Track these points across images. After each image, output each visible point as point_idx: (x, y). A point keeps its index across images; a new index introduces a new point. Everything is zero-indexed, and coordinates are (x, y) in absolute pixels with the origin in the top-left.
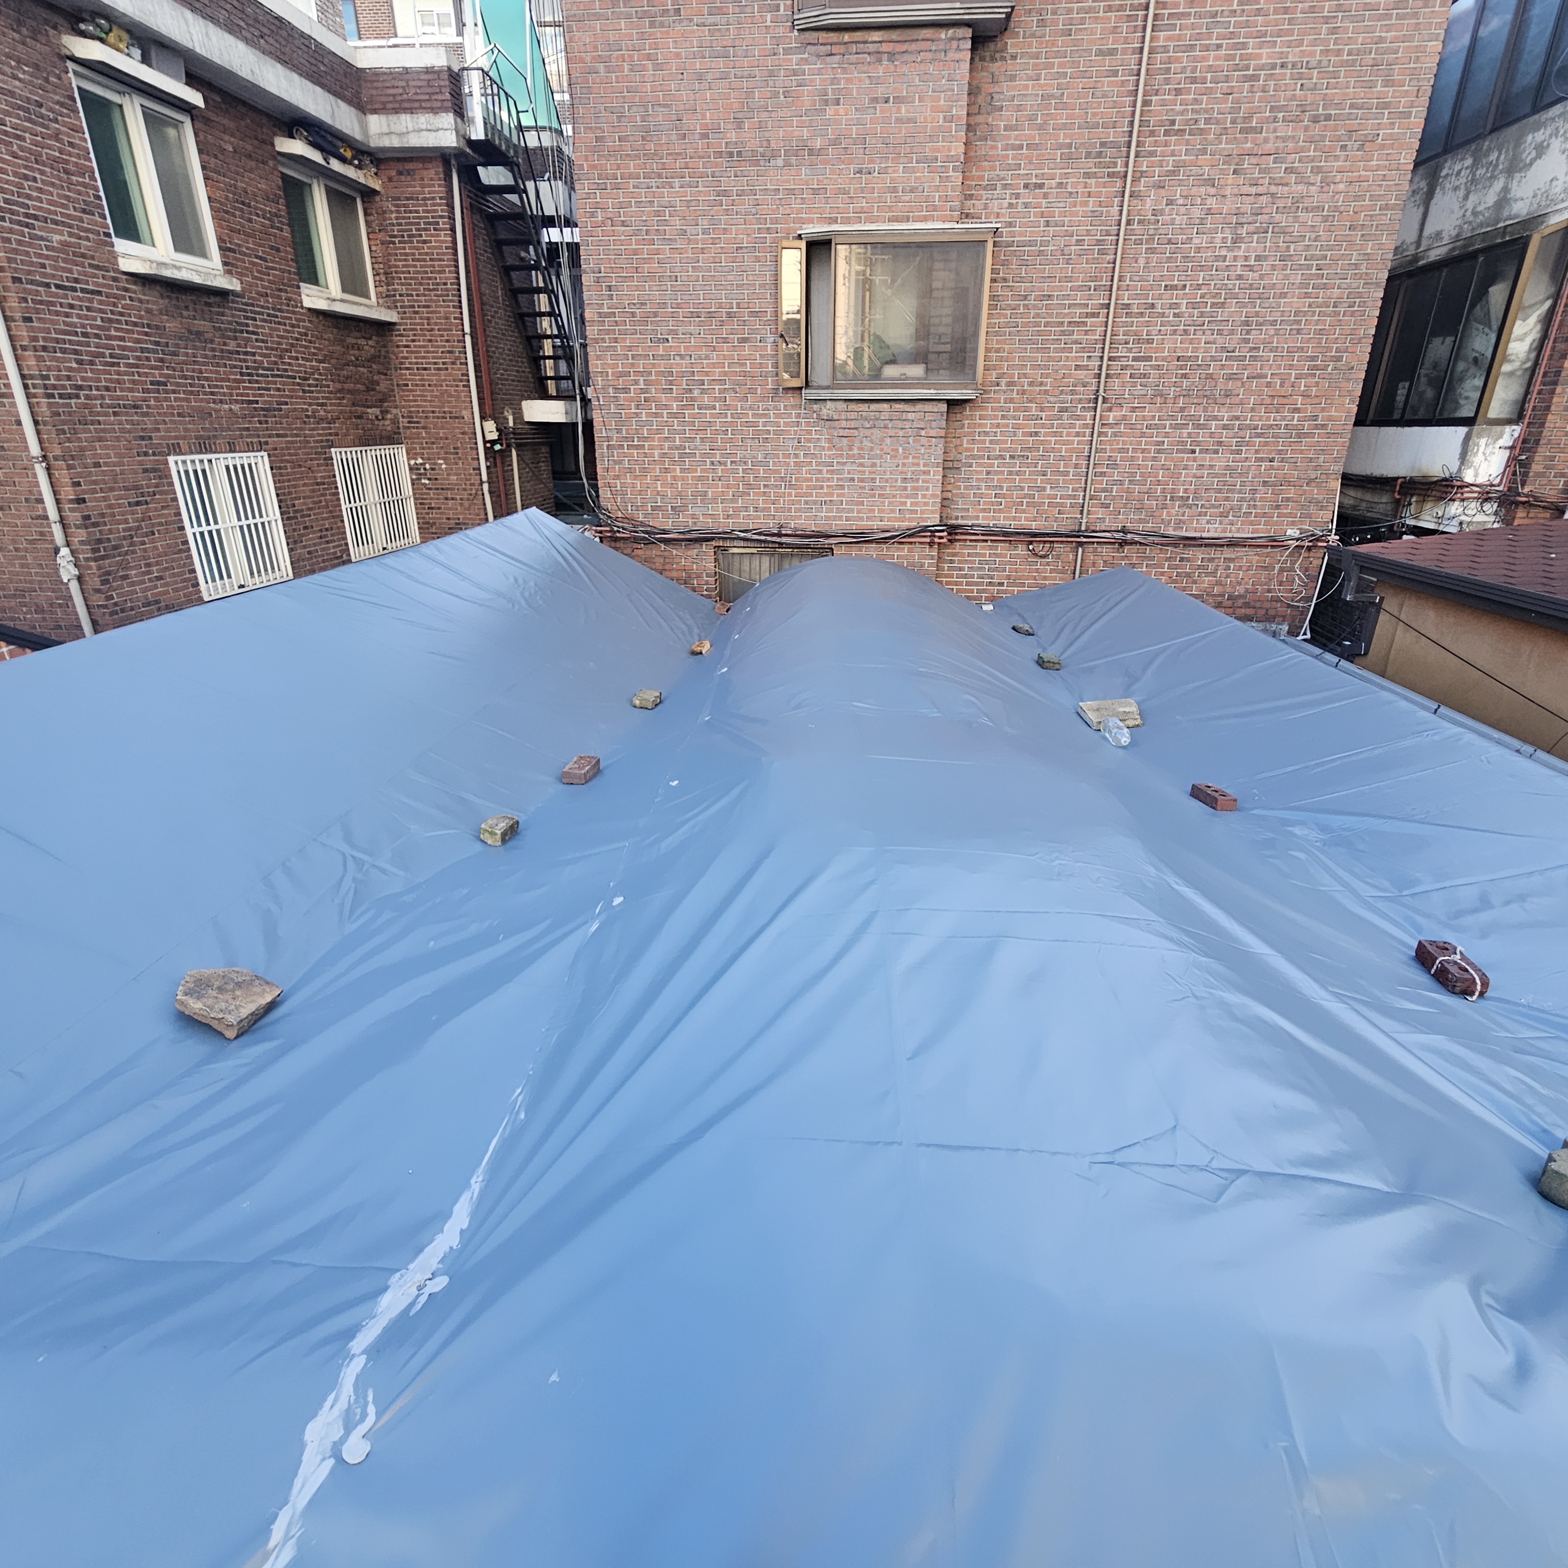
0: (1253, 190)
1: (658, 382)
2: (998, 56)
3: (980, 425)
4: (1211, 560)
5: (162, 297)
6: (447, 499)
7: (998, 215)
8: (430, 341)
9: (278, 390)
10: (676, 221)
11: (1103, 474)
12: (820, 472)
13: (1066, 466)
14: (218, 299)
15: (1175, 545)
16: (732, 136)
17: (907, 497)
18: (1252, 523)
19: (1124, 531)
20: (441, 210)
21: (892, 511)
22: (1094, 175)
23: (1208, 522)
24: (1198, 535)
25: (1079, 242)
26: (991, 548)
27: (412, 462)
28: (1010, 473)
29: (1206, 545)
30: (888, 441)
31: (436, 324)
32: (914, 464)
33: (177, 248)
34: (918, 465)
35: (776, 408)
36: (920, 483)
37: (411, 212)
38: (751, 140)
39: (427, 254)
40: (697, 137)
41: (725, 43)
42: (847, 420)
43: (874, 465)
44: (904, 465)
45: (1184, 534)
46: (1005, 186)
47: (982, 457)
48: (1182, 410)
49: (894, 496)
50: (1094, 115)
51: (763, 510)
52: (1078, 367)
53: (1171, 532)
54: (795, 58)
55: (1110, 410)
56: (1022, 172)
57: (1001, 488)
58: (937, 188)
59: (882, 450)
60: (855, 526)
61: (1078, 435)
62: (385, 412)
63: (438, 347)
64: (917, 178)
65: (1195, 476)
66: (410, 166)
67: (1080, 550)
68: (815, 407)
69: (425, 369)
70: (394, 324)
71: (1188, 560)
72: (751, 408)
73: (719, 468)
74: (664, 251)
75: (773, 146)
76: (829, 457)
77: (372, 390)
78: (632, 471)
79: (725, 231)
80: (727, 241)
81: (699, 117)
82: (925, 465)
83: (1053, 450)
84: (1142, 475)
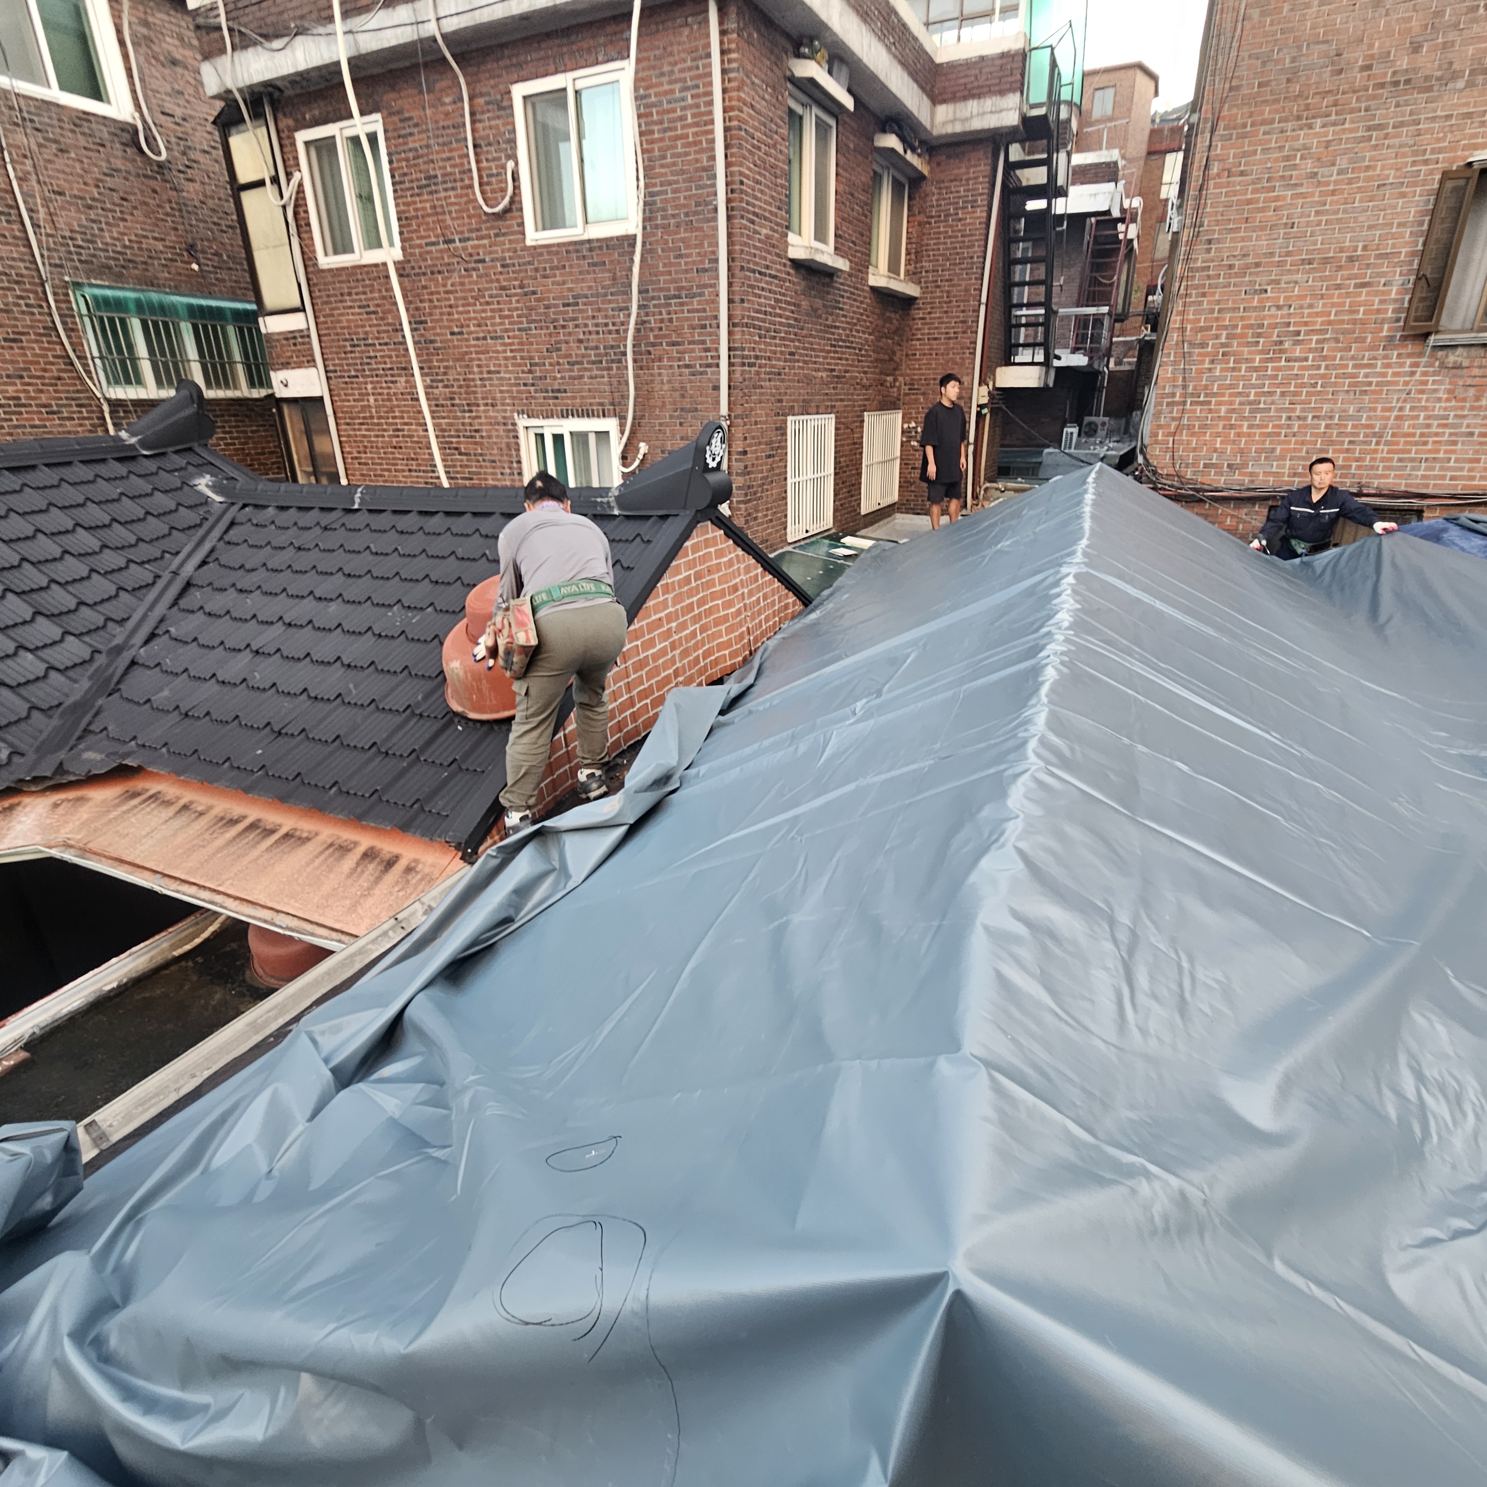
1: (1243, 336)
5: (804, 279)
8: (946, 312)
9: (847, 359)
10: (1309, 166)
14: (827, 280)
16: (1404, 63)
20: (982, 188)
27: (906, 426)
31: (955, 296)
33: (816, 239)
35: (1385, 357)
37: (952, 193)
38: (1428, 63)
39: (959, 231)
40: (1356, 70)
42: (1481, 367)
62: (895, 380)
63: (953, 317)
66: (958, 150)
68: (1440, 354)
69: (935, 339)
70: (915, 298)
72: (1353, 358)
73: (1296, 424)
74: (1284, 198)
75: (1456, 66)
76: (1445, 409)
77: (891, 360)
78: (1190, 427)
79: (1368, 168)
80: (1368, 179)
81: (1365, 47)
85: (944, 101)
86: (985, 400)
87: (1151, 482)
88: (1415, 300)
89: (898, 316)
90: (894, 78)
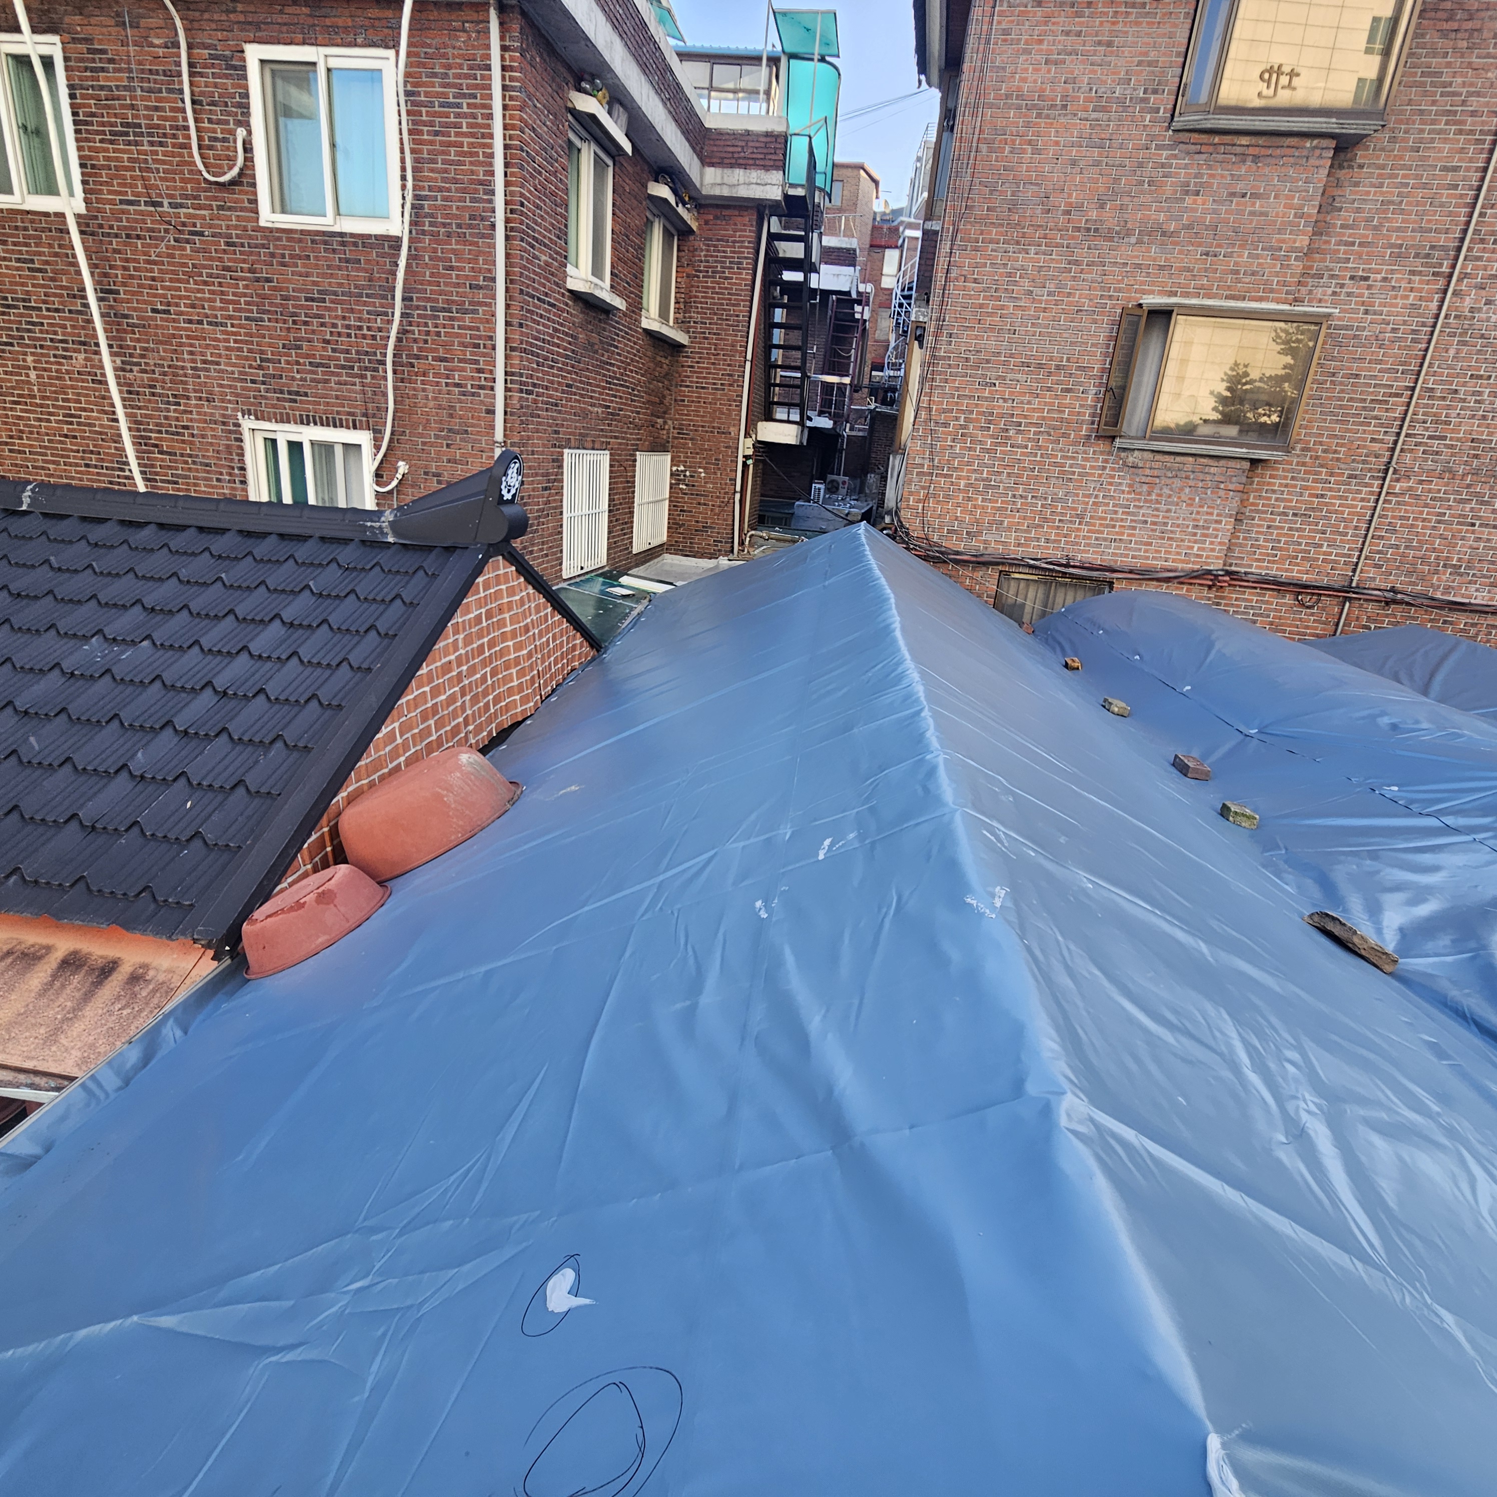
1: (977, 420)
2: (1345, 164)
3: (1269, 484)
4: (1474, 625)
5: (582, 312)
6: (699, 504)
7: (1320, 301)
8: (713, 364)
9: (621, 398)
10: (1026, 284)
11: (1381, 538)
12: (1116, 512)
13: (1345, 527)
14: (603, 317)
15: (1441, 608)
16: (1094, 215)
17: (1195, 542)
19: (1393, 590)
20: (748, 253)
21: (1178, 554)
22: (1420, 273)
23: (1477, 590)
24: (1467, 601)
25: (1394, 330)
26: (1259, 595)
27: (674, 469)
28: (1290, 529)
29: (1471, 611)
30: (1187, 490)
31: (722, 350)
32: (1208, 513)
33: (593, 274)
34: (1212, 514)
35: (1085, 452)
36: (1211, 531)
37: (719, 251)
38: (1110, 219)
39: (726, 288)
40: (1060, 212)
41: (1103, 136)
42: (1151, 468)
43: (1169, 511)
44: (1198, 513)
45: (1451, 598)
46: (1332, 277)
47: (1266, 512)
48: (1469, 486)
49: (1182, 540)
50: (1429, 221)
51: (1055, 541)
52: (1373, 440)
53: (1439, 595)
54: (1165, 153)
55: (1398, 480)
56: (1350, 265)
57: (1279, 541)
58: (1277, 274)
59: (1179, 498)
60: (1138, 563)
61: (1363, 500)
62: (665, 423)
63: (720, 369)
64: (1259, 264)
65: (1471, 547)
66: (726, 212)
67: (1347, 604)
68: (1123, 455)
69: (703, 388)
70: (684, 346)
71: (1451, 623)
72: (1061, 450)
73: (1020, 501)
74: (1008, 307)
75: (1129, 226)
76: (1127, 500)
77: (661, 403)
78: (935, 496)
79: (1069, 295)
80: (1070, 304)
81: (1066, 195)
82: (1218, 515)
83: (1336, 512)
84: (1419, 541)
85: (712, 165)
86: (750, 452)
87: (904, 542)
88: (1105, 408)
89: (667, 362)
90: (669, 133)
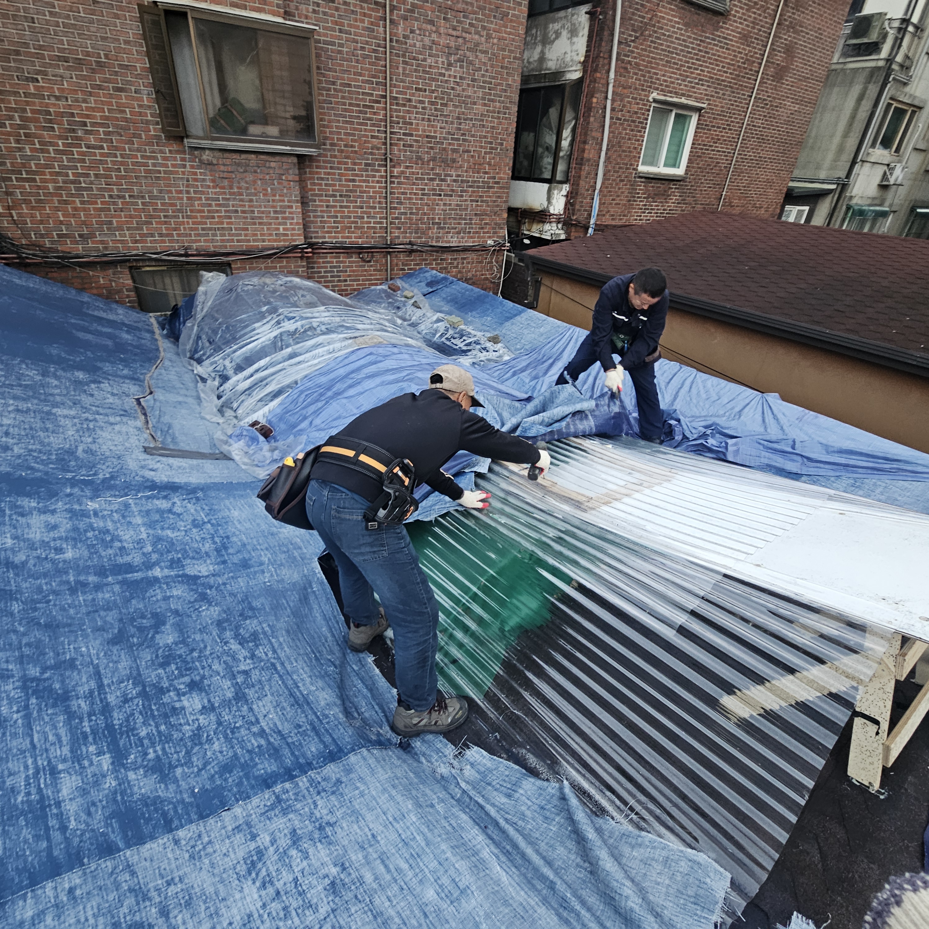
0: (454, 33)
1: (35, 120)
3: (317, 173)
4: (455, 259)
7: (306, 18)
11: (395, 208)
12: (210, 205)
13: (374, 203)
15: (437, 252)
17: (279, 224)
18: (472, 237)
19: (410, 243)
21: (271, 235)
23: (452, 237)
24: (448, 245)
25: (362, 48)
26: (336, 257)
28: (341, 207)
29: (453, 251)
30: (259, 182)
32: (280, 201)
34: (283, 201)
35: (162, 152)
36: (287, 215)
42: (224, 165)
43: (251, 200)
44: (273, 201)
45: (440, 244)
47: (321, 195)
48: (432, 169)
49: (270, 224)
51: (168, 235)
52: (372, 137)
53: (434, 244)
55: (394, 167)
57: (337, 217)
59: (255, 189)
60: (244, 246)
61: (378, 182)
65: (442, 210)
67: (389, 256)
68: (196, 153)
71: (444, 260)
73: (119, 201)
76: (215, 193)
78: (26, 202)
82: (289, 201)
83: (365, 192)
84: (416, 209)
88: (162, 109)
